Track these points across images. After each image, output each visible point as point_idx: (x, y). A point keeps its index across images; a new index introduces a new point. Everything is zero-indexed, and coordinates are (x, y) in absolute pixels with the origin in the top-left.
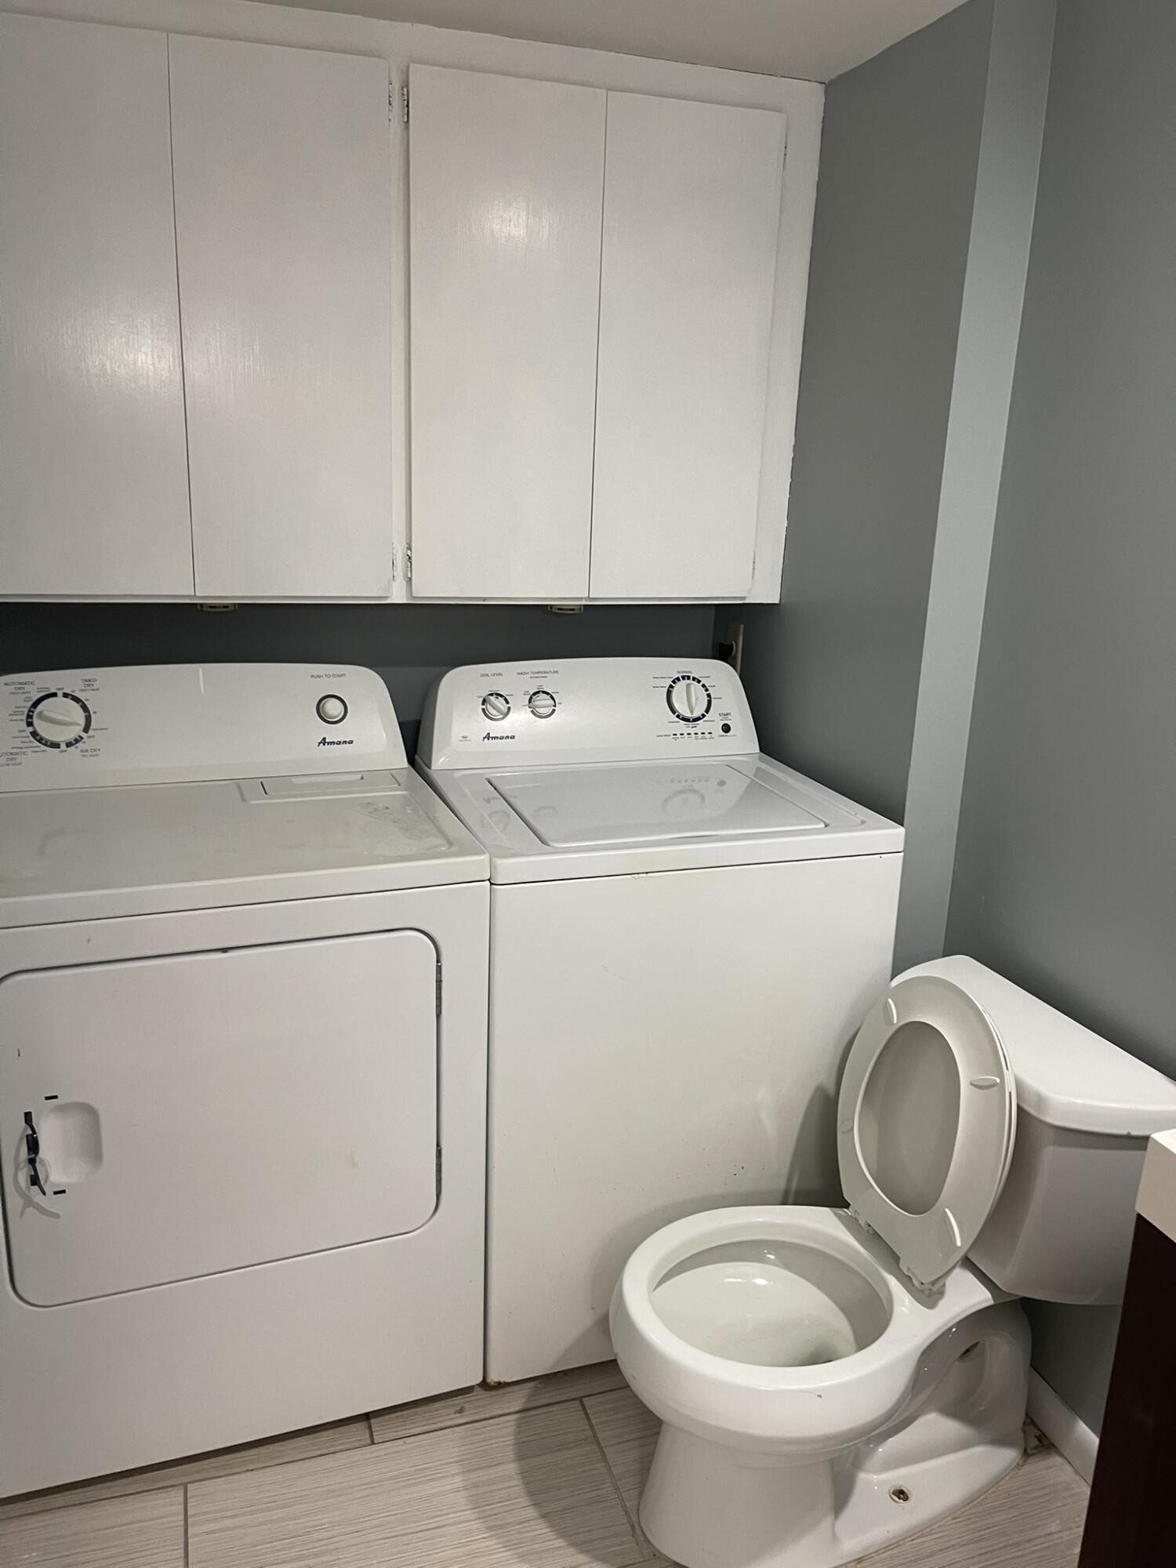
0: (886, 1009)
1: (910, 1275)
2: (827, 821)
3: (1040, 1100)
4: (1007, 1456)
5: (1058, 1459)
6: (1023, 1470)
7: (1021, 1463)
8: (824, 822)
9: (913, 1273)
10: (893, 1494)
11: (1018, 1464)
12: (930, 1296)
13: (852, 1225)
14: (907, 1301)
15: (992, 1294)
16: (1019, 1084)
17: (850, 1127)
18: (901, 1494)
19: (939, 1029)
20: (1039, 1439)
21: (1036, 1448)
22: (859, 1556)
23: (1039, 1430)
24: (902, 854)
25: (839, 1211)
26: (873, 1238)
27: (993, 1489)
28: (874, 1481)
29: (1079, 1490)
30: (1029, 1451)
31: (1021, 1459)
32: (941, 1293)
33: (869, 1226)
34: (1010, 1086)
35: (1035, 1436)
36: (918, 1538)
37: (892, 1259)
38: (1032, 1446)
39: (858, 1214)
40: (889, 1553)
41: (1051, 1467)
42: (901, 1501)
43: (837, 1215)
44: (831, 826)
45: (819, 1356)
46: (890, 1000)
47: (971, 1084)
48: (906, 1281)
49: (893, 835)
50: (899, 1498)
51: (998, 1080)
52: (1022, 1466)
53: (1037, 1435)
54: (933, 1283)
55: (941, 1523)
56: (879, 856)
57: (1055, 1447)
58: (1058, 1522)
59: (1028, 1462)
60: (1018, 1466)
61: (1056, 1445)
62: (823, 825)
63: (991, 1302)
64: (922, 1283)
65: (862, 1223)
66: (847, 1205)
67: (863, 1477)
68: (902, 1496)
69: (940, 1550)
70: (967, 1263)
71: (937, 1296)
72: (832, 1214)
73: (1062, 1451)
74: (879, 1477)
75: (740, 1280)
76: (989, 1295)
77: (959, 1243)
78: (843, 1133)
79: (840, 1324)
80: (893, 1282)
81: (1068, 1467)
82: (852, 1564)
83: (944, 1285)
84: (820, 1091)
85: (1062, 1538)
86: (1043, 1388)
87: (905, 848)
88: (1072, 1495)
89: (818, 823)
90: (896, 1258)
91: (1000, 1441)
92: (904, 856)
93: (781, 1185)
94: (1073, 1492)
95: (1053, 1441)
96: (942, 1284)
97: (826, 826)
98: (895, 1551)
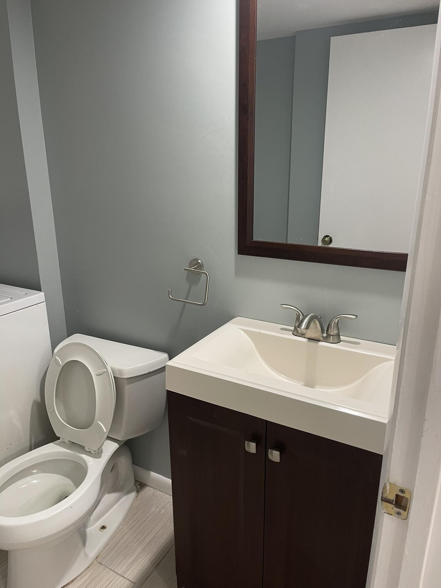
0: (56, 361)
1: (90, 451)
2: (11, 297)
3: (120, 371)
4: (133, 495)
5: (148, 488)
6: (139, 497)
7: (137, 495)
8: (10, 298)
9: (91, 449)
10: (101, 529)
11: (137, 496)
12: (98, 454)
13: (63, 444)
14: (91, 459)
15: (118, 444)
16: (112, 369)
17: (53, 409)
18: (103, 527)
19: (79, 360)
20: (140, 485)
21: (140, 488)
22: (96, 557)
23: (139, 482)
24: (45, 302)
25: (56, 442)
26: (73, 445)
27: (131, 509)
28: (92, 529)
29: (157, 494)
30: (139, 491)
31: (137, 494)
32: (102, 451)
33: (70, 441)
34: (110, 371)
35: (139, 485)
36: (113, 538)
37: (81, 448)
38: (139, 488)
39: (64, 439)
40: (105, 549)
41: (147, 491)
42: (104, 530)
43: (56, 444)
44: (13, 298)
45: (63, 497)
46: (57, 357)
47: (96, 375)
48: (89, 453)
49: (40, 296)
50: (103, 529)
51: (105, 370)
52: (138, 496)
53: (139, 484)
54: (99, 450)
55: (119, 529)
56: (36, 305)
57: (146, 485)
58: (154, 507)
59: (139, 494)
60: (137, 497)
61: (146, 484)
62: (10, 299)
63: (118, 446)
64: (95, 451)
65: (67, 442)
66: (59, 438)
67: (88, 530)
68: (104, 528)
69: (121, 538)
70: (109, 438)
71: (101, 453)
72: (53, 444)
73: (148, 485)
74: (93, 527)
75: (26, 485)
76: (117, 444)
77: (105, 431)
78: (51, 413)
79: (68, 482)
80: (84, 456)
81: (152, 489)
82: (95, 560)
83: (102, 449)
84: (35, 402)
85: (157, 511)
86: (137, 468)
87: (45, 300)
88: (155, 496)
89: (8, 299)
90: (83, 448)
91: (129, 492)
92: (46, 303)
93: (28, 444)
94: (155, 495)
95: (144, 483)
96: (101, 448)
97: (11, 299)
98: (108, 547)
